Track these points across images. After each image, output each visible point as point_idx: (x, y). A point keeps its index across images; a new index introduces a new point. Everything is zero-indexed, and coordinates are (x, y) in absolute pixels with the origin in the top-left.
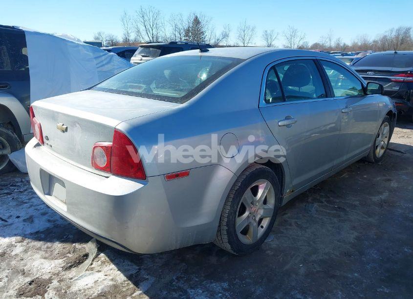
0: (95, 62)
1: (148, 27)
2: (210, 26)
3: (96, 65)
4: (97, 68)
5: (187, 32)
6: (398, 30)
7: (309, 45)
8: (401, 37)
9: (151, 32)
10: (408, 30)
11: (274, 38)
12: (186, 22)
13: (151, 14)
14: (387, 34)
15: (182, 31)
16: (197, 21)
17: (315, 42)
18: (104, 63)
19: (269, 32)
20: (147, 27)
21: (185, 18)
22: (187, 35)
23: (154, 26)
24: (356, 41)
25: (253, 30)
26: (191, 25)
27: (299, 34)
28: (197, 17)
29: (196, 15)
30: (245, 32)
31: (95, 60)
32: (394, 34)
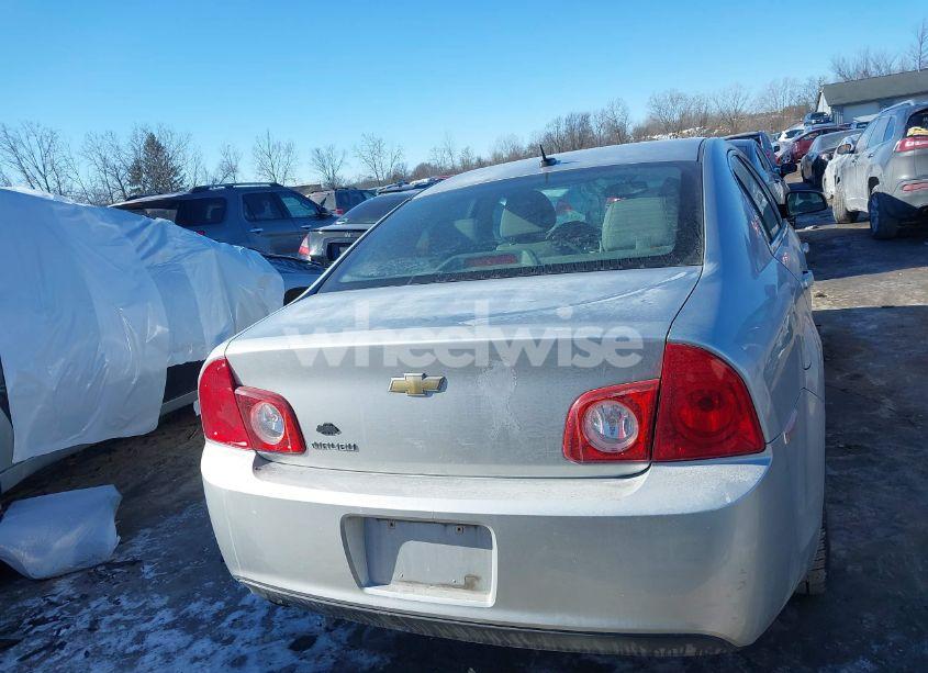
0: (132, 244)
1: (31, 170)
2: (190, 154)
3: (138, 250)
4: (143, 258)
5: (136, 172)
6: (569, 120)
7: (408, 169)
8: (577, 134)
9: (43, 182)
10: (585, 118)
11: (337, 162)
12: (127, 151)
13: (33, 140)
14: (551, 130)
15: (122, 172)
16: (153, 146)
17: (419, 163)
18: (152, 244)
19: (324, 151)
20: (28, 173)
21: (124, 141)
22: (135, 179)
23: (49, 168)
24: (499, 151)
25: (289, 150)
26: (142, 156)
27: (386, 148)
28: (152, 137)
29: (149, 131)
30: (273, 157)
31: (128, 241)
32: (563, 128)
